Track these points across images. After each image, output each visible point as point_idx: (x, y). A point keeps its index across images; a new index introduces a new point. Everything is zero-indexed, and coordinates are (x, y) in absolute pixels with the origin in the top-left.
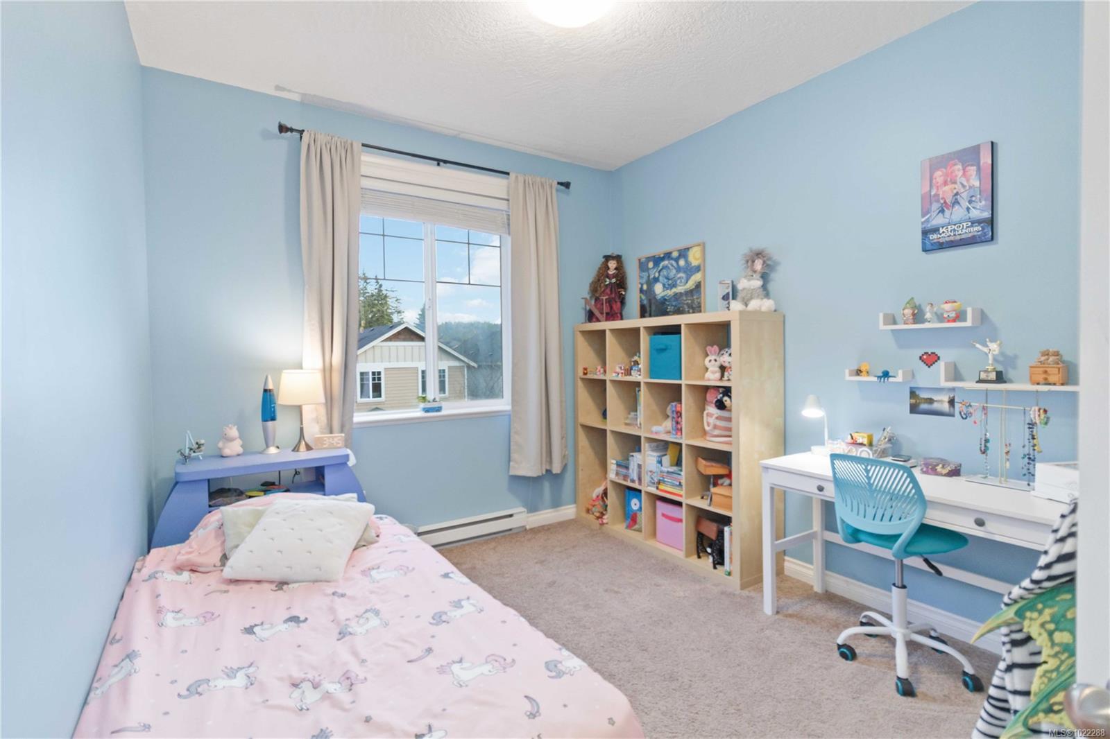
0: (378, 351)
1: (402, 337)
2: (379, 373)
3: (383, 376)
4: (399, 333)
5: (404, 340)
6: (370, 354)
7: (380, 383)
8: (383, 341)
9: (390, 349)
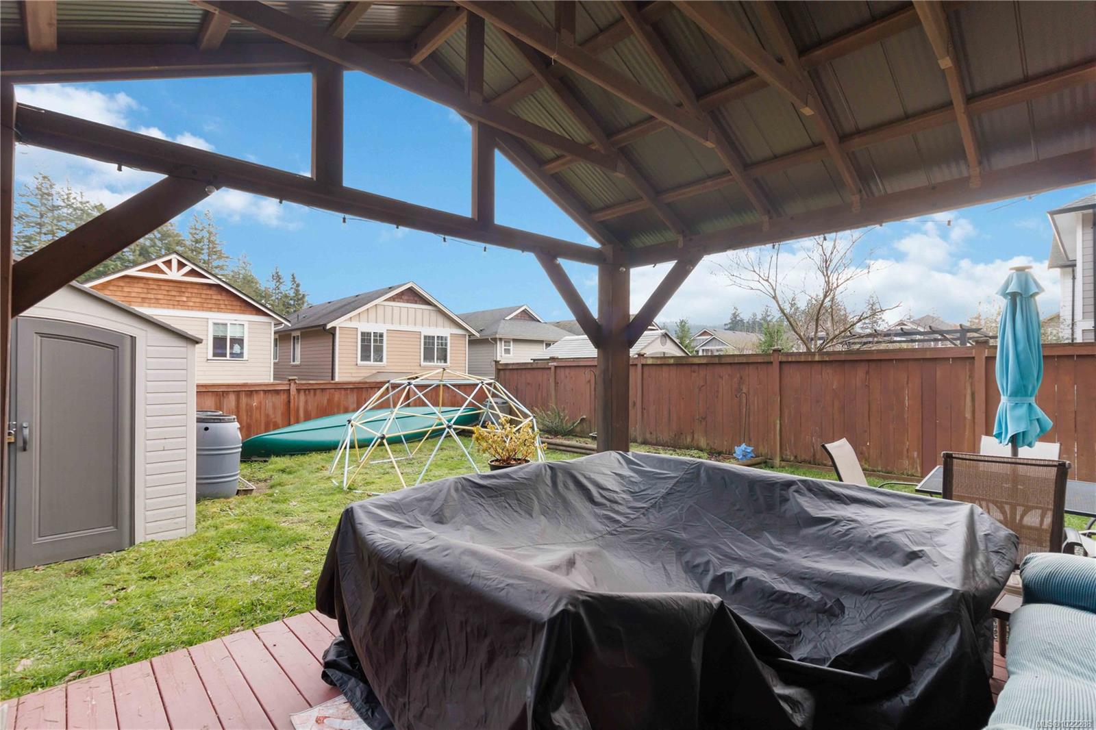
0: (380, 310)
1: (405, 297)
2: (381, 335)
3: (385, 338)
4: (402, 293)
5: (408, 301)
6: (372, 314)
7: (382, 346)
8: (385, 300)
9: (392, 309)
